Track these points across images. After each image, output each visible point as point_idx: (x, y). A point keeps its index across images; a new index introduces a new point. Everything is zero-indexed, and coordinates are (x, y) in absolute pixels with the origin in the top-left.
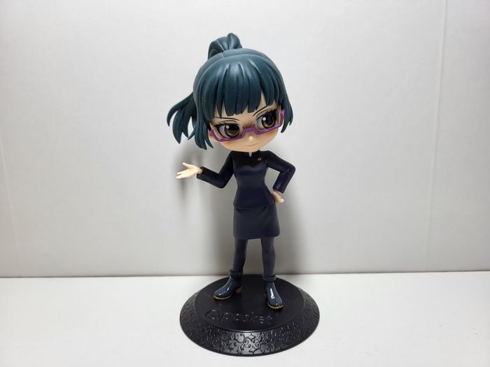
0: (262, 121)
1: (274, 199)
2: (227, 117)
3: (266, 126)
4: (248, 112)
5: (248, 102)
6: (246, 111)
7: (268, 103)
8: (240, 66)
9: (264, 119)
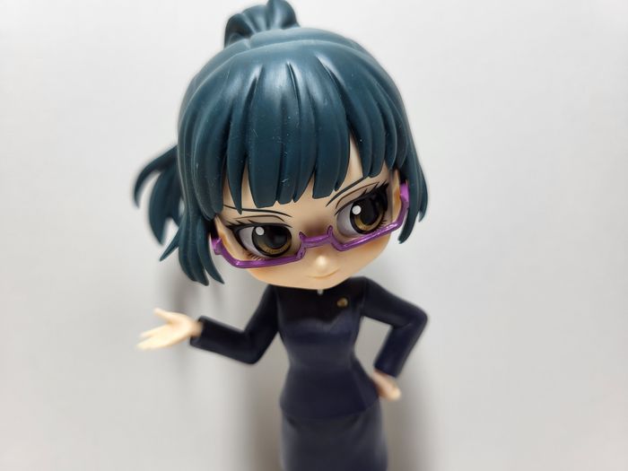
0: (352, 216)
1: (375, 391)
2: (255, 208)
3: (361, 227)
4: (316, 196)
5: (315, 171)
6: (309, 192)
7: (369, 170)
8: (290, 71)
9: (357, 210)
